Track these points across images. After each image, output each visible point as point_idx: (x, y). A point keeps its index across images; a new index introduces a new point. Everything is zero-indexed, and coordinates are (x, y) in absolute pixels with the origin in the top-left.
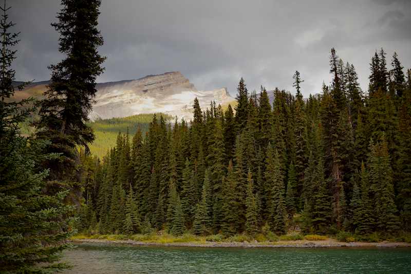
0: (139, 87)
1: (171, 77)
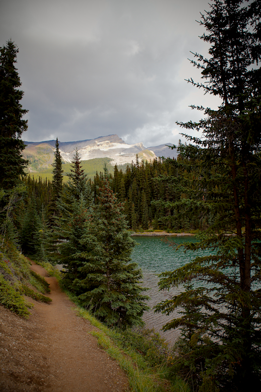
1: (112, 137)
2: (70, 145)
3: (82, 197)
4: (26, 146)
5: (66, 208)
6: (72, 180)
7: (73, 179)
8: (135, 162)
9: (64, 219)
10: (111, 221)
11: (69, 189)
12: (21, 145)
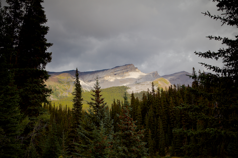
0: (112, 72)
1: (128, 67)
2: (89, 74)
3: (102, 124)
4: (49, 76)
5: (86, 135)
6: (92, 108)
7: (94, 107)
8: (151, 90)
9: (84, 146)
10: (131, 149)
11: (89, 116)
12: (46, 75)
